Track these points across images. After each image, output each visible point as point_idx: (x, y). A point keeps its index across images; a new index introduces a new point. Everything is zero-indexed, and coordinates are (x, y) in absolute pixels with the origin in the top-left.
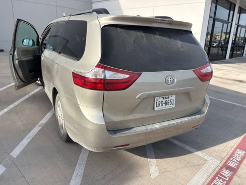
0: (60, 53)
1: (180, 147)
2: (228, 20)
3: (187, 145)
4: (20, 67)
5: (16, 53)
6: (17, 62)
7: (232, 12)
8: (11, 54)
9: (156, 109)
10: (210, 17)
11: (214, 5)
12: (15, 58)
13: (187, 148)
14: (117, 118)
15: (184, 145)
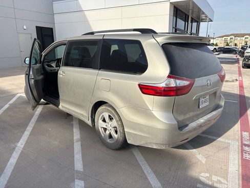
0: (100, 69)
1: (205, 137)
2: (185, 29)
3: (209, 135)
4: (35, 86)
5: (31, 73)
6: (32, 82)
7: (187, 23)
8: (27, 74)
9: (200, 107)
10: (173, 28)
11: (175, 18)
12: (30, 77)
13: (210, 137)
14: (181, 118)
15: (207, 136)
